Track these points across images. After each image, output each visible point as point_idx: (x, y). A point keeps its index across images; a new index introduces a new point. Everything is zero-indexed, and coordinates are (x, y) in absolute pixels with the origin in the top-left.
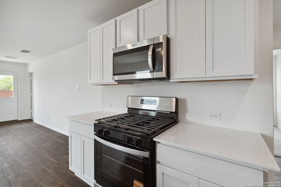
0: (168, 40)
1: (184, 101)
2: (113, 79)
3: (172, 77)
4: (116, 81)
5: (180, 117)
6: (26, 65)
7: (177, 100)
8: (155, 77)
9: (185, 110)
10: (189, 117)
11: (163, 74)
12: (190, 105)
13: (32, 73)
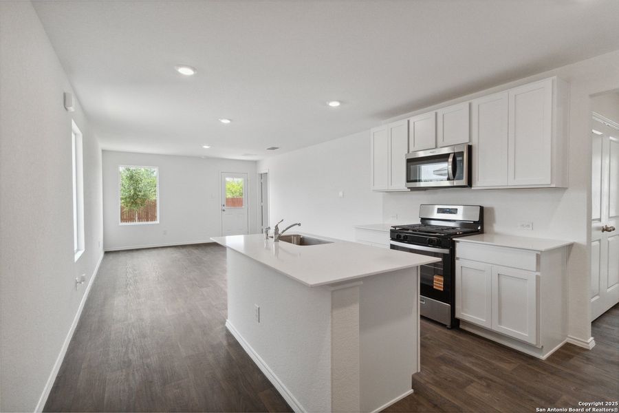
0: (470, 148)
1: (491, 210)
2: (406, 186)
3: (473, 185)
4: (409, 188)
5: (486, 228)
6: (256, 162)
7: (482, 209)
8: (455, 185)
9: (493, 220)
10: (497, 227)
11: (464, 182)
12: (498, 215)
13: (267, 173)
